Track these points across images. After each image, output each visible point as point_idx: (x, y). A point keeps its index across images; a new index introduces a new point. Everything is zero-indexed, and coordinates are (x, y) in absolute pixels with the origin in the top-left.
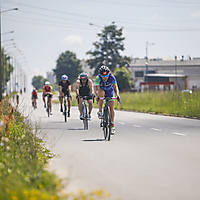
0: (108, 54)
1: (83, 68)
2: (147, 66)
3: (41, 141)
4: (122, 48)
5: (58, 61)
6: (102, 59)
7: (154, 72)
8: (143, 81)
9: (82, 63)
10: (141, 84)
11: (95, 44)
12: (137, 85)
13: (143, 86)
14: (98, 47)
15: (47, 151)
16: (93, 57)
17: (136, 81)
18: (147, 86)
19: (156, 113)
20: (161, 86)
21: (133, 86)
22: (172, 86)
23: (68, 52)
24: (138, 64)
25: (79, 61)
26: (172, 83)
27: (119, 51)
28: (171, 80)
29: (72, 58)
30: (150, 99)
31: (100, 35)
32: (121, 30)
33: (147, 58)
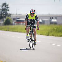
0: (4, 12)
6: (2, 14)
10: (15, 22)
17: (13, 21)
18: (17, 23)
20: (21, 23)
27: (8, 11)
31: (1, 6)
32: (8, 5)
33: (16, 14)
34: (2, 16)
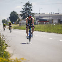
0: (27, 12)
1: (19, 17)
2: (40, 16)
3: (4, 41)
4: (32, 10)
5: (11, 14)
6: (25, 14)
7: (42, 18)
8: (38, 21)
9: (18, 15)
10: (38, 22)
11: (23, 9)
12: (37, 22)
13: (38, 23)
14: (24, 10)
15: (6, 44)
16: (22, 13)
17: (36, 21)
18: (40, 23)
19: (43, 32)
20: (45, 23)
21: (35, 23)
22: (48, 23)
23: (14, 11)
24: (37, 15)
25: (17, 14)
26: (48, 22)
27: (31, 11)
28: (48, 21)
29: (15, 13)
30: (41, 27)
31: (24, 6)
32: (31, 4)
33: (40, 13)
34: (25, 16)
